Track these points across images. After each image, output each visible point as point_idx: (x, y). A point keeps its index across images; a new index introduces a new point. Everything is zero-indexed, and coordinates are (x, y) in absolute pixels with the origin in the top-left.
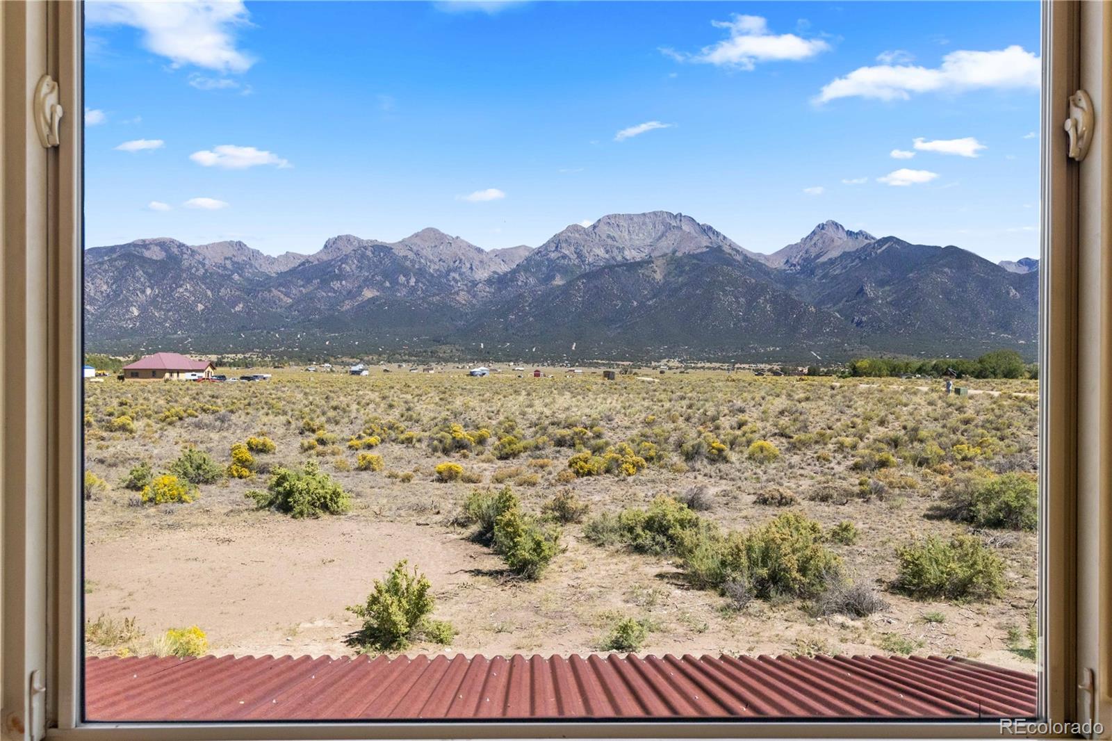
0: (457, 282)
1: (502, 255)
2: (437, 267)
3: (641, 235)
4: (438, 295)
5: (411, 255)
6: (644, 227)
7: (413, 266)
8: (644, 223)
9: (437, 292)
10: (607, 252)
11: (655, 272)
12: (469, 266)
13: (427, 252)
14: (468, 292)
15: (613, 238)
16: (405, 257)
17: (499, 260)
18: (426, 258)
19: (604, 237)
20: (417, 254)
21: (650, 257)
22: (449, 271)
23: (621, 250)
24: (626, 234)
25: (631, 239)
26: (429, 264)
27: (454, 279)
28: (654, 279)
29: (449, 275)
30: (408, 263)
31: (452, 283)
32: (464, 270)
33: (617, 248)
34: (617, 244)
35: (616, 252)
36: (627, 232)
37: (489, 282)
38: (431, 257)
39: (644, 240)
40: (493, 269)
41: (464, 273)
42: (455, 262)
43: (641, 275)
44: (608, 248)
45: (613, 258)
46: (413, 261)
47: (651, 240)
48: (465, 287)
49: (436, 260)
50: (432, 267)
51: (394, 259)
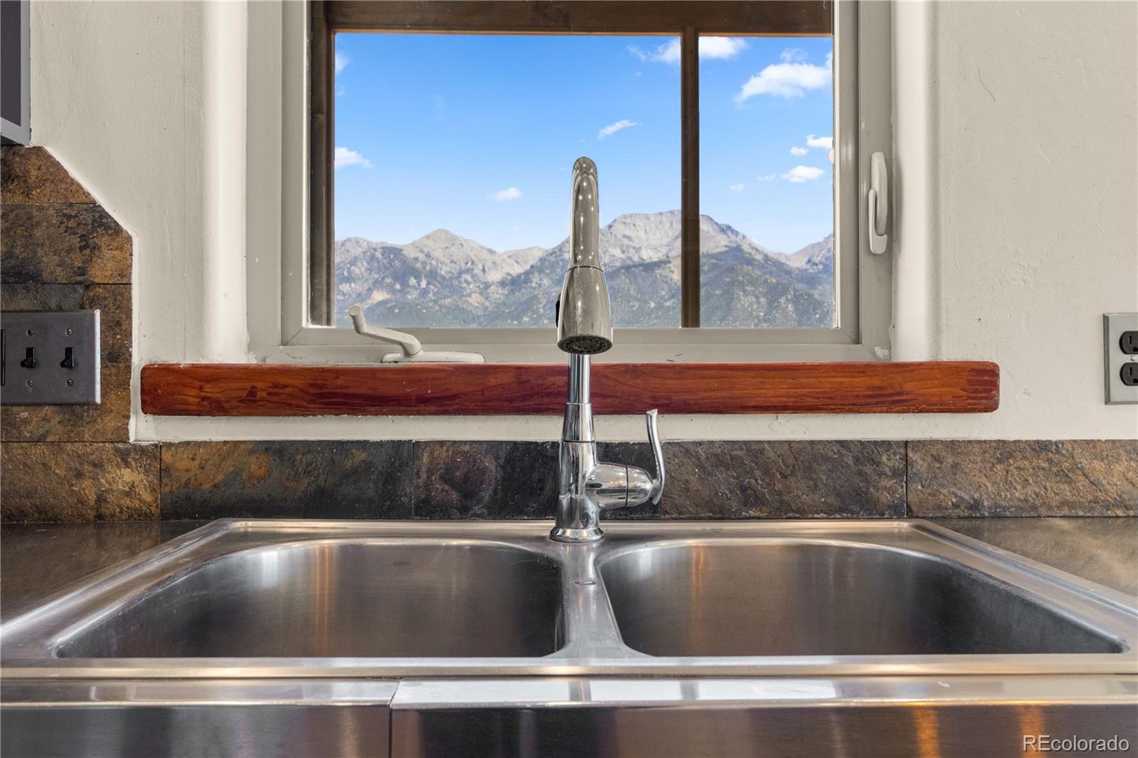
0: (469, 283)
1: (515, 257)
2: (448, 269)
3: (658, 235)
4: (449, 297)
5: (422, 257)
6: (661, 226)
7: (424, 268)
8: (661, 223)
9: (449, 294)
10: (623, 252)
11: (673, 272)
12: (481, 267)
13: (438, 253)
14: (481, 294)
15: (629, 238)
16: (416, 259)
17: (512, 262)
18: (438, 260)
19: (620, 236)
20: (428, 256)
21: (668, 257)
22: (460, 273)
23: (638, 250)
24: (642, 234)
25: (648, 239)
26: (440, 265)
27: (466, 281)
28: (671, 280)
29: (460, 277)
30: (419, 265)
31: (464, 285)
32: (476, 271)
33: (634, 248)
34: (633, 245)
35: (632, 252)
36: (644, 231)
37: (502, 283)
38: (443, 259)
39: (661, 239)
40: (506, 270)
41: (476, 274)
42: (466, 263)
43: (658, 276)
44: (625, 248)
45: (630, 258)
46: (424, 263)
47: (669, 240)
48: (477, 289)
49: (448, 261)
50: (444, 268)
51: (404, 261)
